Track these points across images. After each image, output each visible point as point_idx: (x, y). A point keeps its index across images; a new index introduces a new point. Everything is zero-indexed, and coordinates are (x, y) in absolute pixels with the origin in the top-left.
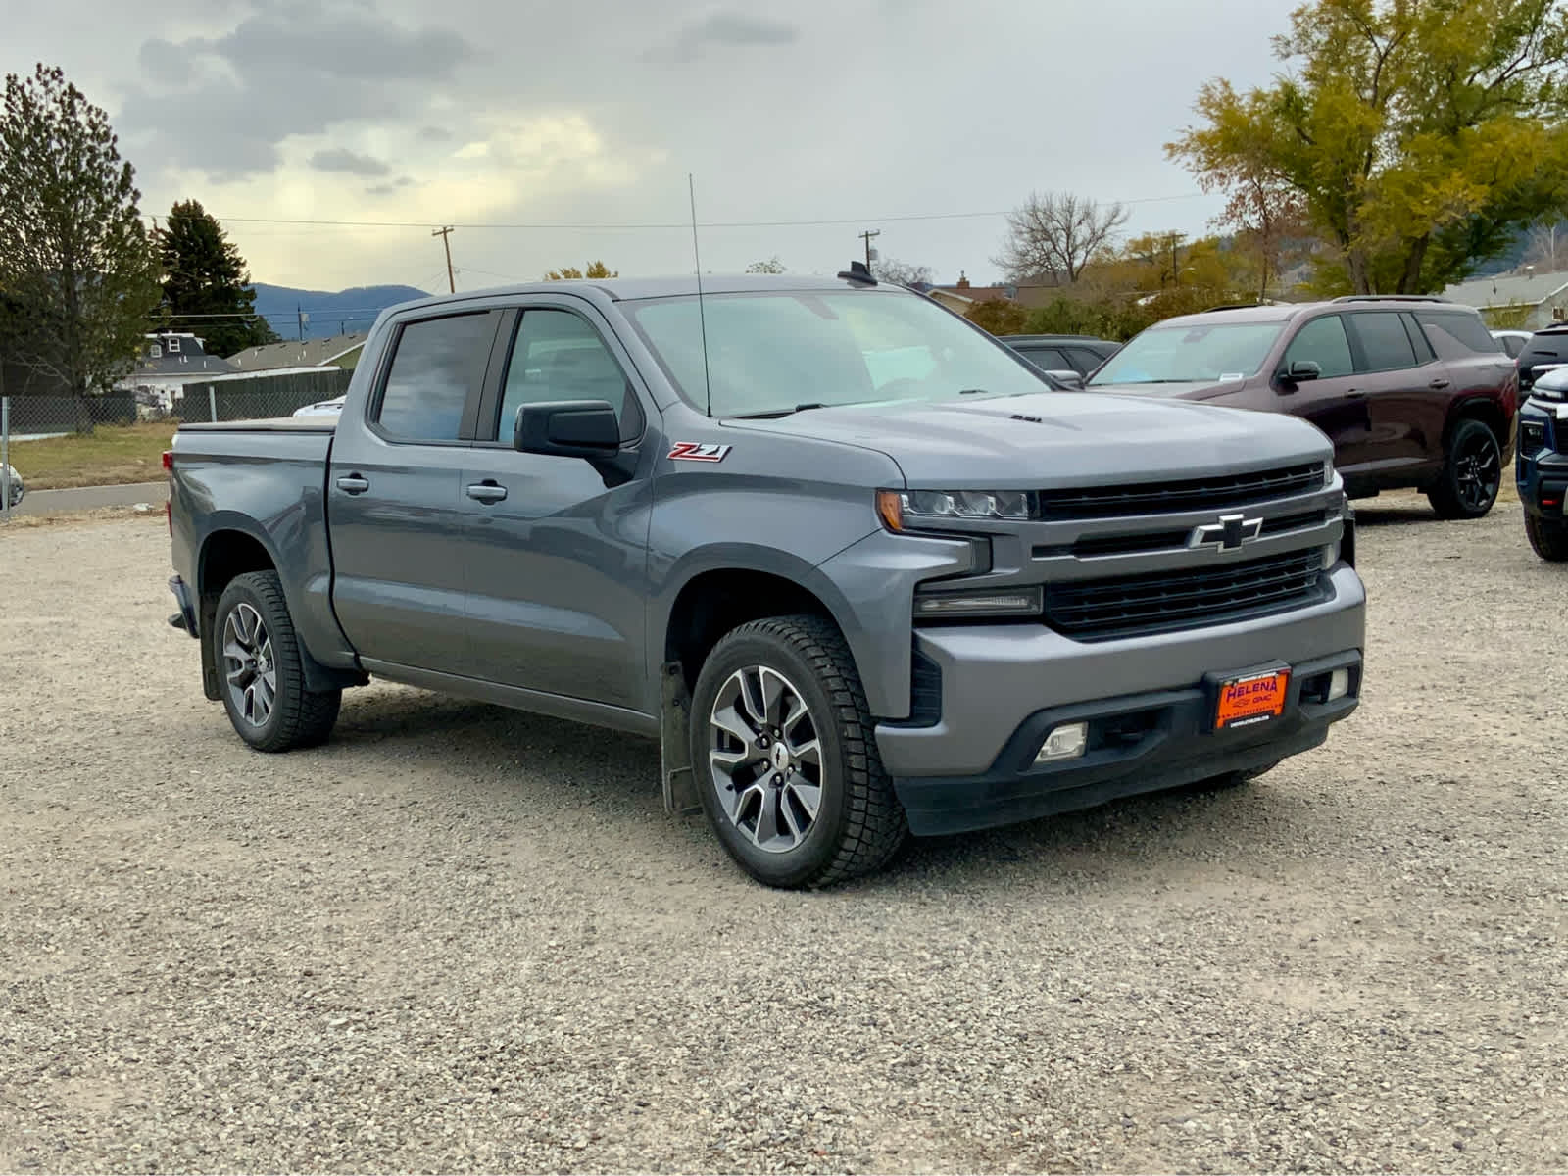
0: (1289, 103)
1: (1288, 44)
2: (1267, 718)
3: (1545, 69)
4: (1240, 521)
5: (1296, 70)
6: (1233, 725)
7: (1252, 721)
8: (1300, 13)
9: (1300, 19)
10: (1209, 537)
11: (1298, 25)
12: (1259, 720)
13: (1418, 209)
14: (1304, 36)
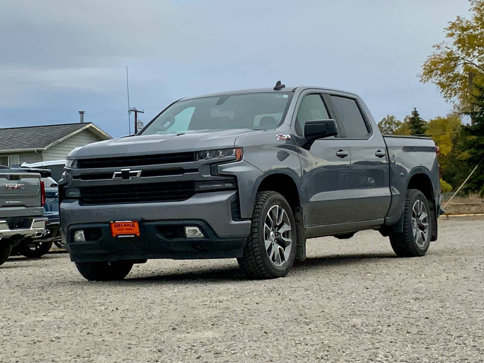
2: (133, 236)
4: (128, 171)
6: (119, 236)
7: (127, 236)
10: (117, 175)
12: (130, 236)
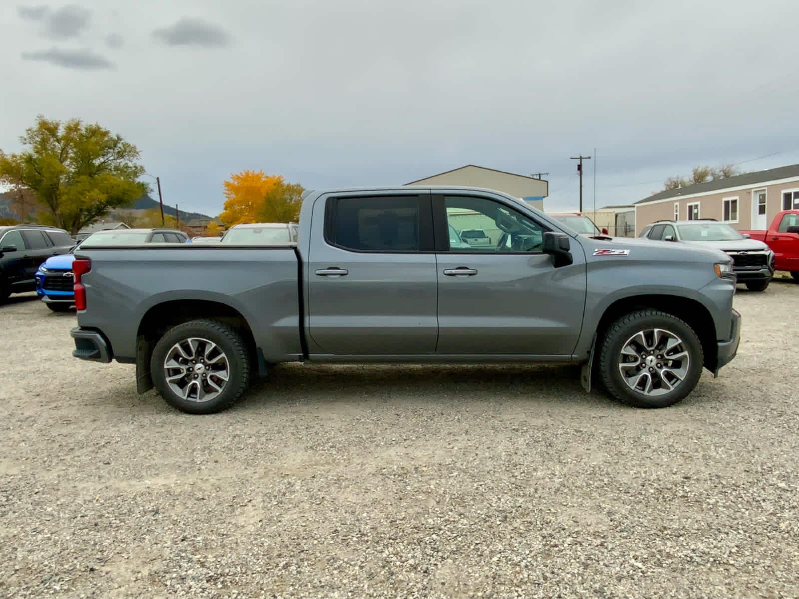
0: (30, 160)
1: (25, 139)
3: (118, 161)
5: (29, 149)
8: (30, 130)
9: (30, 132)
11: (29, 134)
13: (84, 200)
14: (32, 138)
